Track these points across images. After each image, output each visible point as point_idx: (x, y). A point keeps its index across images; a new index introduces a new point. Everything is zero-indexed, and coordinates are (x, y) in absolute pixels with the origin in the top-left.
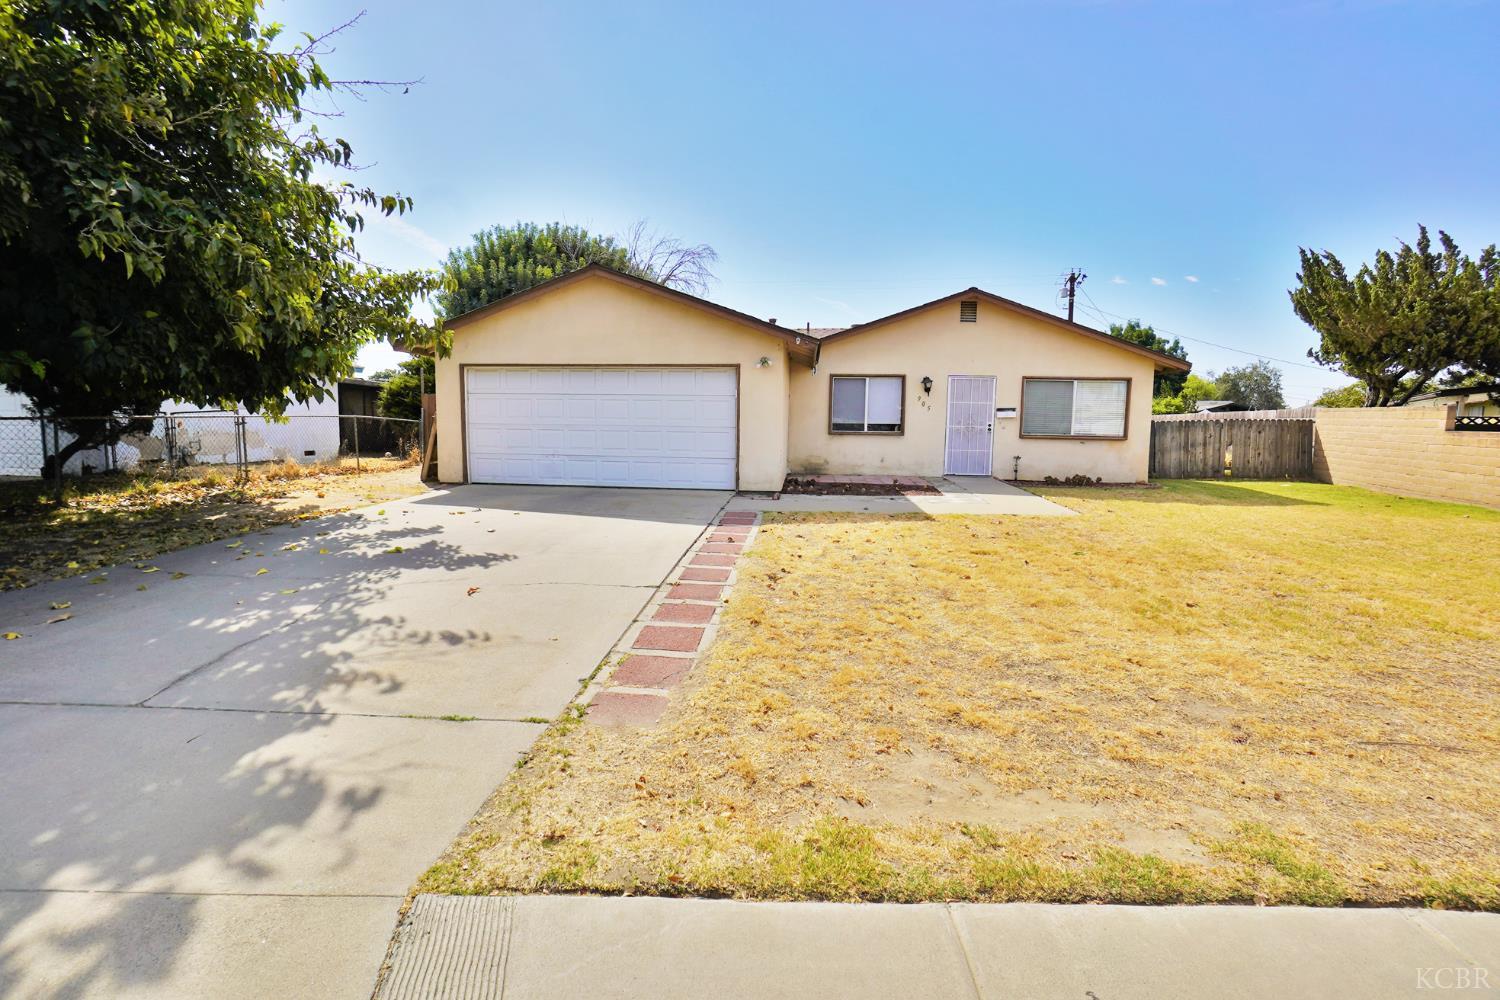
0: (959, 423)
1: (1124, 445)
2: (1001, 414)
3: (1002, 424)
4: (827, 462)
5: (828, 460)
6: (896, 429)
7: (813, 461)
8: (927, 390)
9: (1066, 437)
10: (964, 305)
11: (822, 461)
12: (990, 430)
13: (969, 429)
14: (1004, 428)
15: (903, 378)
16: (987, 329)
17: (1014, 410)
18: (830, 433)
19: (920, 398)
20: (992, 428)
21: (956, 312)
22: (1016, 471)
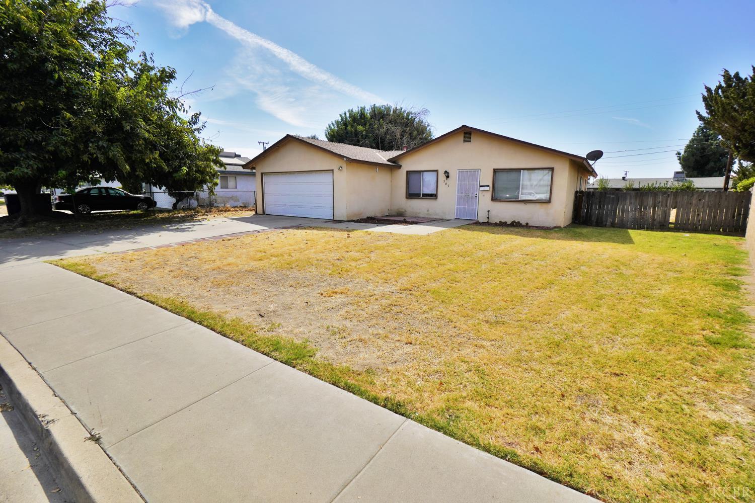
0: (462, 193)
1: (549, 206)
2: (482, 189)
3: (483, 194)
4: (405, 211)
5: (406, 210)
6: (433, 196)
7: (401, 210)
8: (448, 177)
9: (516, 201)
10: (465, 134)
11: (404, 211)
12: (476, 196)
13: (467, 196)
14: (484, 196)
15: (437, 171)
16: (476, 146)
17: (488, 186)
18: (407, 198)
19: (444, 181)
20: (477, 195)
21: (461, 138)
22: (488, 218)
